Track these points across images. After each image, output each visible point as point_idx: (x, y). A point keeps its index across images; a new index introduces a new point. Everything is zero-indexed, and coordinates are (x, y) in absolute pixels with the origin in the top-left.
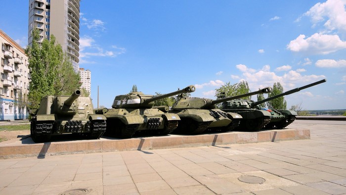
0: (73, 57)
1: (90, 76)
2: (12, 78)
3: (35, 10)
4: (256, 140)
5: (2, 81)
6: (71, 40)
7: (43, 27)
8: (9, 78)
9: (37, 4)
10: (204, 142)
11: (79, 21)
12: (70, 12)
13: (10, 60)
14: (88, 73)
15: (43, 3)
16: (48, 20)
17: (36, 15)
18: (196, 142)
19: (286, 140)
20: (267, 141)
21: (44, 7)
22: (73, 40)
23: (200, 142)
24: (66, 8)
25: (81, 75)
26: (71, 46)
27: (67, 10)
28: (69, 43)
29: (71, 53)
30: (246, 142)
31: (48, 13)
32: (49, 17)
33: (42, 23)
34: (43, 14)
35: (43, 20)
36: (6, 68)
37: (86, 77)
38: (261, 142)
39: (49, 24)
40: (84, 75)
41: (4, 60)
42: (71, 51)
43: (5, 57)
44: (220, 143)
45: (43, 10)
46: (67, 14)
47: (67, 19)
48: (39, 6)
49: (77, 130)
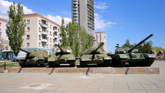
0: (91, 28)
1: (106, 36)
2: (59, 41)
3: (73, 8)
4: (115, 72)
5: (54, 42)
6: (89, 19)
7: (77, 15)
8: (57, 41)
9: (74, 5)
10: (83, 71)
11: (93, 9)
12: (88, 5)
13: (57, 33)
14: (105, 34)
15: (76, 4)
16: (79, 11)
17: (74, 10)
18: (78, 71)
19: (137, 73)
20: (123, 73)
21: (77, 6)
22: (91, 19)
23: (81, 71)
24: (86, 4)
25: (102, 36)
26: (90, 22)
27: (86, 5)
28: (89, 21)
29: (90, 26)
30: (108, 73)
31: (79, 8)
32: (79, 10)
33: (77, 13)
34: (77, 9)
35: (77, 12)
36: (55, 37)
37: (104, 37)
38: (118, 73)
39: (79, 13)
40: (103, 36)
41: (54, 33)
42: (90, 25)
43: (55, 32)
44: (91, 72)
45: (76, 7)
46: (86, 6)
47: (87, 9)
48: (75, 6)
49: (33, 64)
